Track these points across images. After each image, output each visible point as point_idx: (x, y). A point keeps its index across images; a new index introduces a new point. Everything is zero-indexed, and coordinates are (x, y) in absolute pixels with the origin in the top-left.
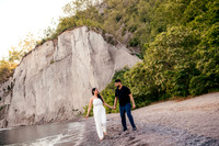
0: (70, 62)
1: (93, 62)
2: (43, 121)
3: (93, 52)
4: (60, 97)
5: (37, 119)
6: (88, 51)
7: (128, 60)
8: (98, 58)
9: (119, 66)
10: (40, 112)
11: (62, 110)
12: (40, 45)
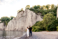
0: (26, 17)
1: (32, 18)
2: (17, 31)
3: (32, 16)
5: (16, 30)
6: (31, 15)
7: (40, 19)
9: (38, 20)
10: (17, 28)
12: (20, 12)
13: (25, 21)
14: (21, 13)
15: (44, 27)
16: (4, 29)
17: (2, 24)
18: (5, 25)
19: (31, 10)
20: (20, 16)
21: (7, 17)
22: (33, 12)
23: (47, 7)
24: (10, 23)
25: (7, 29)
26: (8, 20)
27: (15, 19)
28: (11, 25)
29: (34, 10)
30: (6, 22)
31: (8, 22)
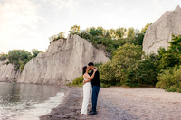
0: (71, 53)
1: (83, 56)
2: (47, 83)
3: (85, 50)
4: (60, 72)
5: (44, 81)
6: (82, 49)
8: (86, 54)
10: (47, 77)
11: (60, 79)
12: (56, 40)
13: (66, 63)
14: (58, 42)
15: (117, 75)
16: (15, 80)
17: (11, 66)
18: (18, 69)
19: (83, 36)
20: (56, 49)
21: (23, 51)
22: (86, 41)
23: (119, 33)
24: (30, 65)
25: (21, 80)
26: (26, 57)
27: (43, 56)
28: (33, 70)
29: (89, 38)
30: (20, 62)
31: (25, 63)
